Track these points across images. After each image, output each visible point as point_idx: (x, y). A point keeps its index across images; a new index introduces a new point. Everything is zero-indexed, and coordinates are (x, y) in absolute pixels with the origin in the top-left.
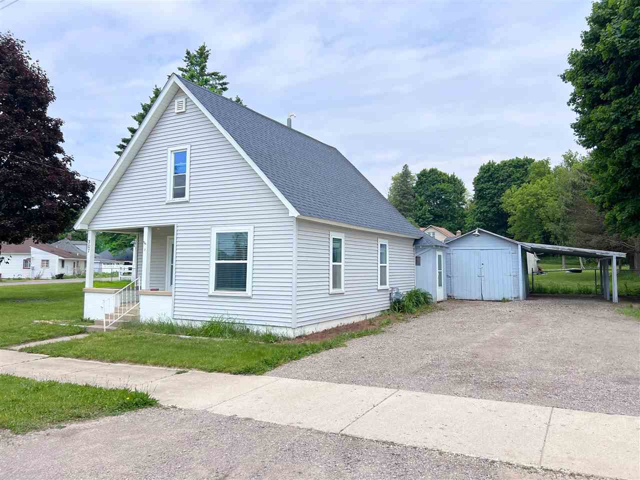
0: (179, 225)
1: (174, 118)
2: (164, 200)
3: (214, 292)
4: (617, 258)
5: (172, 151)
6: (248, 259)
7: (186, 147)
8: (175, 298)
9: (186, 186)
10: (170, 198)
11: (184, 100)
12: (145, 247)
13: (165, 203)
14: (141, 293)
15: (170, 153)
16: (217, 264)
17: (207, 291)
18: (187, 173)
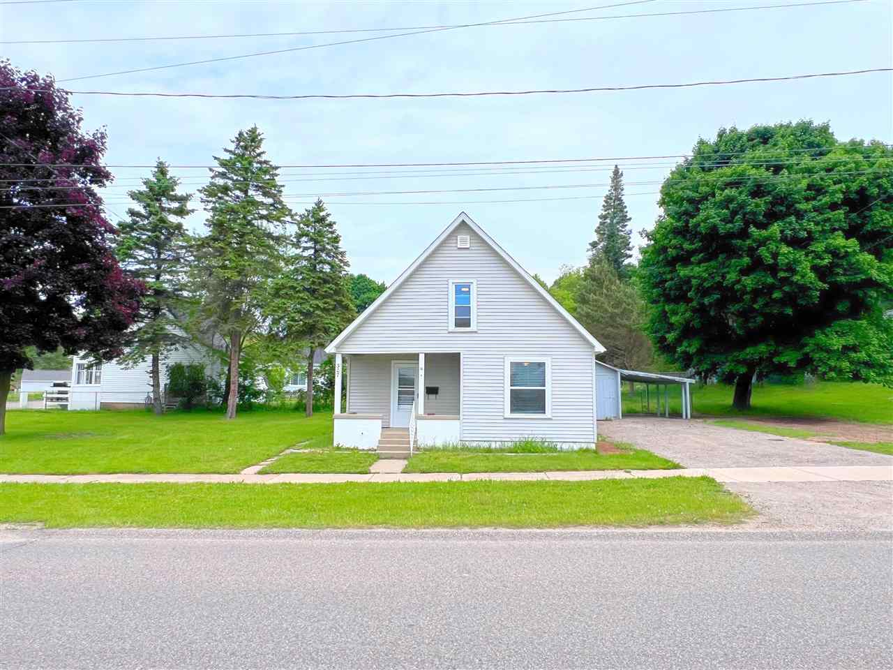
0: (465, 353)
1: (455, 252)
2: (446, 328)
3: (510, 415)
4: (690, 384)
5: (453, 283)
6: (546, 385)
7: (472, 281)
8: (464, 421)
9: (471, 317)
10: (452, 327)
11: (468, 237)
12: (422, 373)
13: (446, 331)
14: (418, 418)
15: (450, 284)
16: (511, 390)
17: (502, 414)
18: (473, 305)
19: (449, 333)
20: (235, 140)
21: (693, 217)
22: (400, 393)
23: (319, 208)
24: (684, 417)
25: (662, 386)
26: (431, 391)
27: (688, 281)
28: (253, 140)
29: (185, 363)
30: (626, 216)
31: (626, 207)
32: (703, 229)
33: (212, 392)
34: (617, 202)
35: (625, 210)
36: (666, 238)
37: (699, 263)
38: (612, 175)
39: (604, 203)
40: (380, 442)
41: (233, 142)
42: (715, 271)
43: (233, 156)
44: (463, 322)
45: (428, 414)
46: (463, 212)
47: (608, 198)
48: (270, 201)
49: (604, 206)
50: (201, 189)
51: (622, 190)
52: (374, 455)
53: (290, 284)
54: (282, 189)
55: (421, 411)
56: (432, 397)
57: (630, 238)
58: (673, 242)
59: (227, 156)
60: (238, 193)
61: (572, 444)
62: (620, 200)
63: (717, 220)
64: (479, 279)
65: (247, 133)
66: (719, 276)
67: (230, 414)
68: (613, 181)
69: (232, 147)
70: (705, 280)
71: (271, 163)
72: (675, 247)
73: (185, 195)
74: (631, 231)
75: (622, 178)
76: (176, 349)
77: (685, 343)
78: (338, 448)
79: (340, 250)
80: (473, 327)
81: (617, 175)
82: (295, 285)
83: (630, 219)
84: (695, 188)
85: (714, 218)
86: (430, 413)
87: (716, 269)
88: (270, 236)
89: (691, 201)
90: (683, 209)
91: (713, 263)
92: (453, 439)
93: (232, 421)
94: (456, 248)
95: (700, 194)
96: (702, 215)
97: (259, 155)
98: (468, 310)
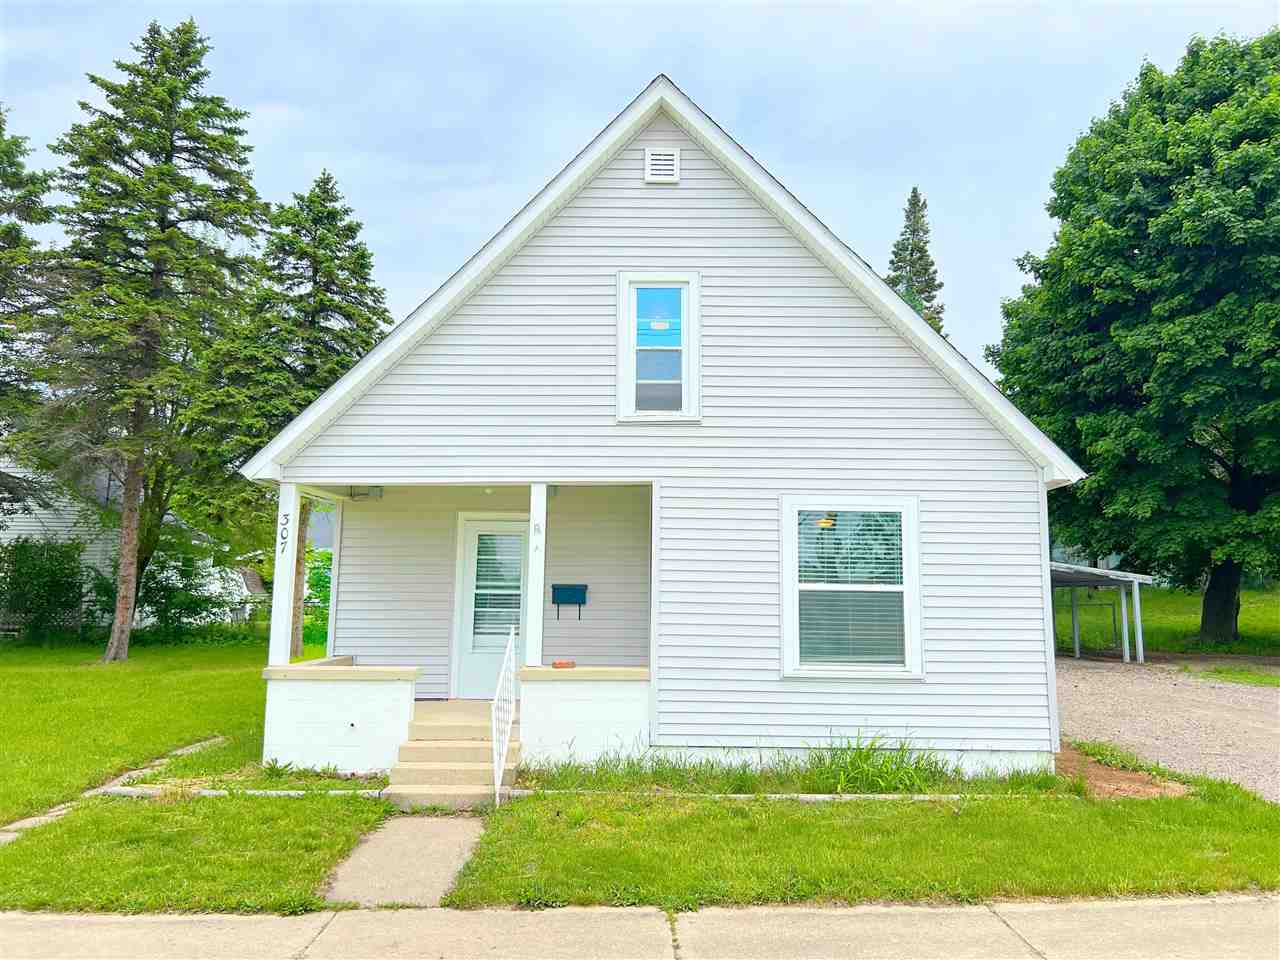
0: (666, 482)
1: (637, 194)
2: (609, 411)
3: (798, 667)
4: (1140, 584)
5: (630, 282)
6: (904, 580)
7: (683, 277)
8: (665, 685)
9: (683, 381)
10: (627, 408)
11: (676, 152)
12: (537, 541)
13: (611, 422)
14: (525, 677)
15: (624, 285)
16: (802, 593)
17: (774, 665)
18: (690, 346)
19: (621, 424)
20: (140, 43)
21: (1155, 214)
22: (480, 601)
23: (325, 191)
24: (1127, 657)
25: (1082, 591)
26: (567, 595)
27: (1143, 356)
28: (184, 52)
29: (38, 538)
30: (933, 279)
31: (932, 264)
32: (1187, 235)
33: (95, 603)
34: (917, 255)
35: (933, 269)
36: (1091, 265)
37: (1172, 316)
38: (907, 206)
39: (893, 257)
40: (404, 753)
41: (137, 49)
42: (1209, 332)
43: (139, 81)
44: (659, 396)
45: (555, 665)
46: (663, 75)
47: (900, 249)
48: (223, 185)
49: (892, 262)
50: (55, 143)
51: (926, 232)
52: (377, 801)
53: (248, 352)
54: (247, 155)
55: (533, 654)
56: (569, 611)
57: (941, 320)
58: (1109, 272)
59: (123, 79)
60: (144, 158)
61: (985, 757)
62: (922, 250)
63: (1224, 211)
64: (704, 272)
65: (172, 34)
66: (1218, 343)
67: (113, 651)
68: (908, 217)
69: (137, 59)
70: (1189, 351)
71: (226, 105)
72: (1111, 285)
73: (40, 173)
74: (942, 307)
75: (925, 212)
76: (26, 510)
77: (1123, 498)
78: (275, 773)
79: (370, 285)
80: (690, 409)
81: (916, 205)
82: (259, 354)
83: (941, 285)
84: (1160, 153)
85: (1216, 206)
86: (560, 663)
87: (1211, 328)
88: (219, 257)
89: (1149, 180)
90: (1130, 196)
91: (1206, 316)
92: (629, 741)
93: (116, 666)
94: (639, 184)
95: (1169, 162)
96: (1184, 204)
97: (196, 79)
98: (672, 360)
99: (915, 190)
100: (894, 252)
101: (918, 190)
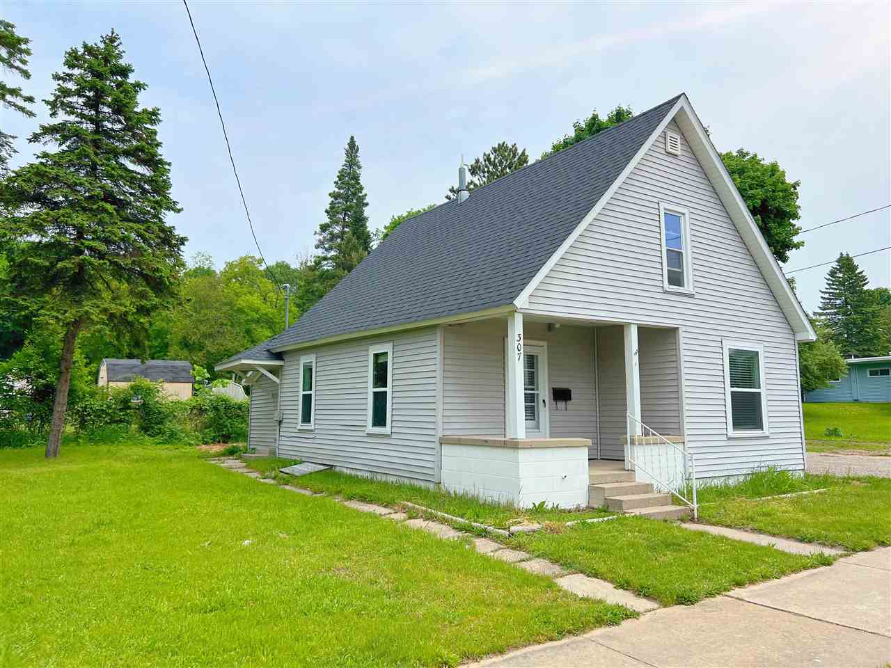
0: (683, 328)
1: (663, 157)
2: (659, 284)
3: (733, 432)
6: (761, 386)
7: (683, 210)
9: (684, 270)
10: (666, 284)
11: (678, 138)
13: (662, 290)
15: (662, 210)
16: (732, 392)
18: (687, 251)
19: (665, 293)
56: (561, 405)
80: (688, 287)
81: (352, 148)
94: (664, 152)
99: (352, 138)
100: (338, 177)
101: (355, 138)
